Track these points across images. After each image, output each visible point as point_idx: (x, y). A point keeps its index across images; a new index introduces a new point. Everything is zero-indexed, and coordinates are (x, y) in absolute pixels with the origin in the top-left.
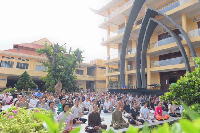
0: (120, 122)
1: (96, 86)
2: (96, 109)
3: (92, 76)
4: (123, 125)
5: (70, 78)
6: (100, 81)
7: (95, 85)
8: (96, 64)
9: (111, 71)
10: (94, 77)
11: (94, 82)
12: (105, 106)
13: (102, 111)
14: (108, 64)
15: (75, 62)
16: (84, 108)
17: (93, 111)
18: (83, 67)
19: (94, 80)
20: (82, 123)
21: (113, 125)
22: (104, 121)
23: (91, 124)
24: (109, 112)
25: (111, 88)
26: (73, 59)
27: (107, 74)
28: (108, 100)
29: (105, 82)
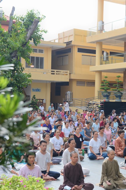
0: (115, 180)
1: (72, 94)
2: (76, 158)
3: (62, 71)
4: (120, 185)
5: (16, 80)
6: (81, 82)
7: (71, 90)
8: (73, 43)
9: (107, 58)
10: (68, 73)
11: (68, 85)
12: (91, 148)
13: (86, 156)
14: (100, 43)
15: (24, 44)
16: (53, 150)
17: (70, 162)
18: (41, 51)
19: (68, 81)
20: (52, 179)
21: (104, 184)
22: (88, 176)
23: (69, 181)
24: (98, 158)
25: (106, 100)
26: (22, 37)
27: (98, 67)
28: (97, 137)
29: (92, 83)
